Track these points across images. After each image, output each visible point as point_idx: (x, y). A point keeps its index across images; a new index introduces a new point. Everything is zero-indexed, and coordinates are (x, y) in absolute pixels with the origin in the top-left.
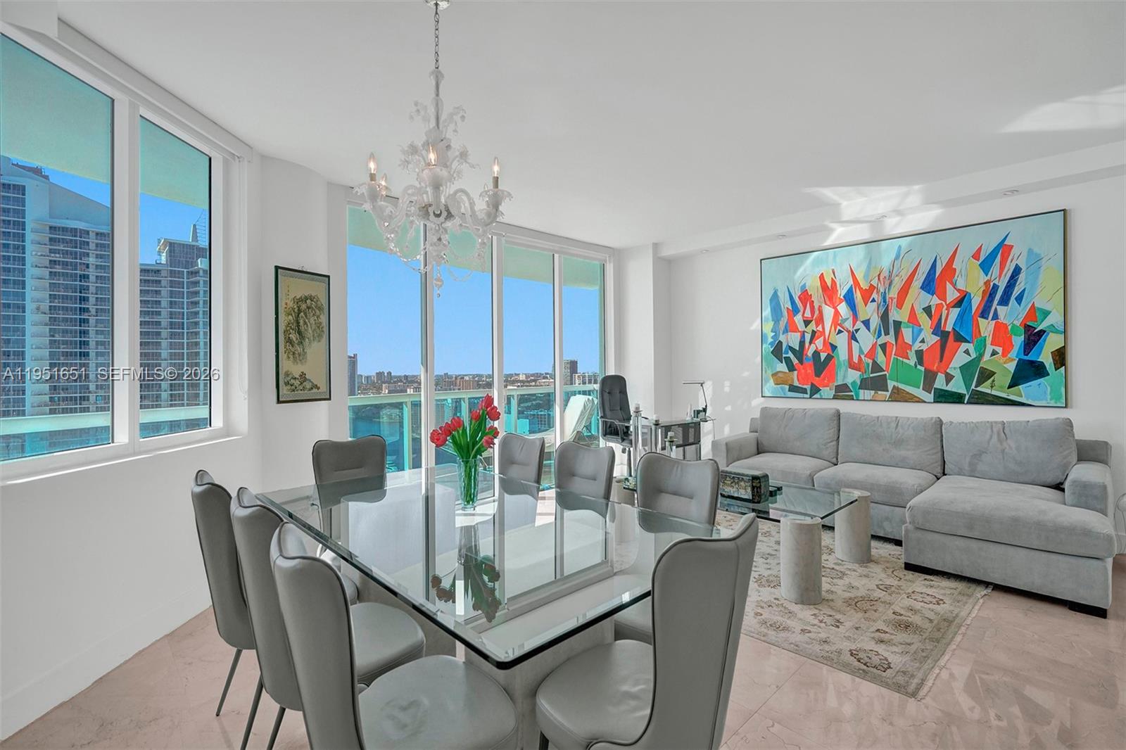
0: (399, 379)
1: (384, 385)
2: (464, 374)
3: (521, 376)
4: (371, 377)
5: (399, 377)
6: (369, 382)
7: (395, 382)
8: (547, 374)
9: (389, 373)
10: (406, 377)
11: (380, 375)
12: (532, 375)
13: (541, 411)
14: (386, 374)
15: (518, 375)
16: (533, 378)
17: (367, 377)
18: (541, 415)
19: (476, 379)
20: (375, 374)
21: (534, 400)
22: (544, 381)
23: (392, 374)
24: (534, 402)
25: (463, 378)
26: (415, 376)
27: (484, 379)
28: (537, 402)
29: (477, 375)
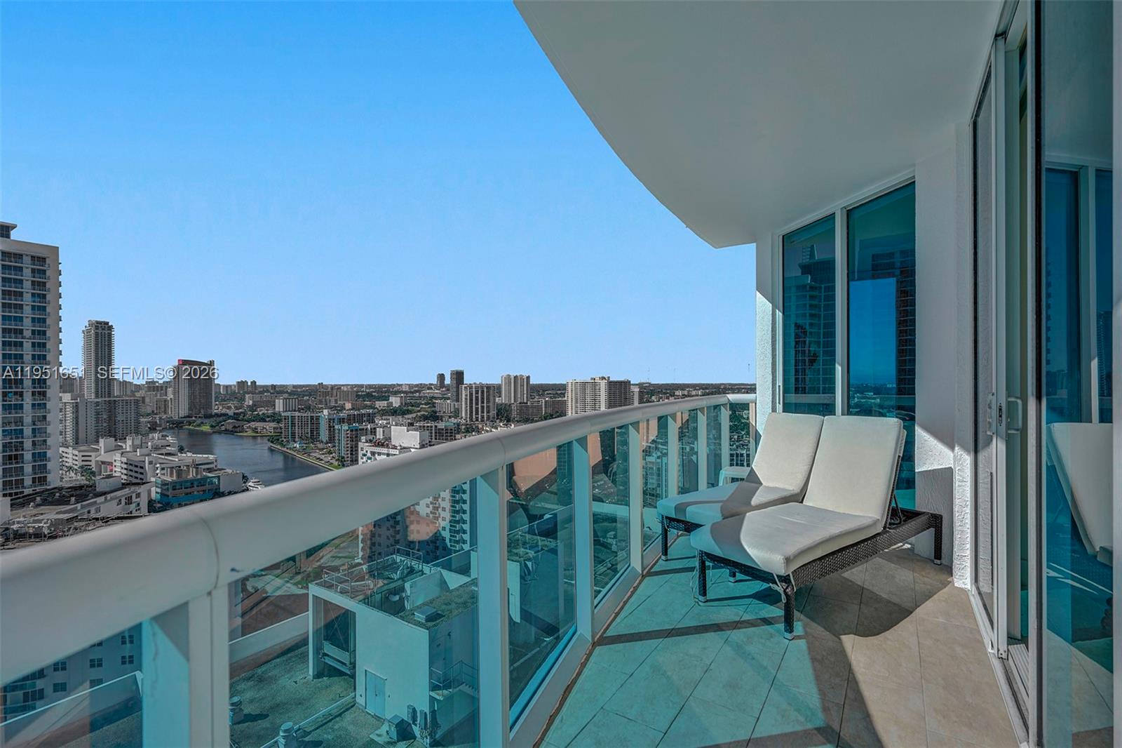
0: (265, 389)
1: (247, 396)
2: (342, 383)
3: (403, 387)
4: (231, 386)
5: (267, 386)
6: (229, 392)
7: (261, 393)
8: (432, 384)
9: (254, 383)
10: (274, 387)
11: (242, 384)
12: (417, 386)
13: (428, 423)
14: (249, 384)
15: (401, 385)
16: (416, 389)
17: (227, 387)
18: (428, 426)
19: (355, 389)
20: (235, 383)
21: (419, 411)
22: (428, 391)
23: (257, 384)
24: (418, 414)
25: (340, 388)
26: (284, 386)
27: (364, 389)
28: (422, 413)
29: (356, 386)
